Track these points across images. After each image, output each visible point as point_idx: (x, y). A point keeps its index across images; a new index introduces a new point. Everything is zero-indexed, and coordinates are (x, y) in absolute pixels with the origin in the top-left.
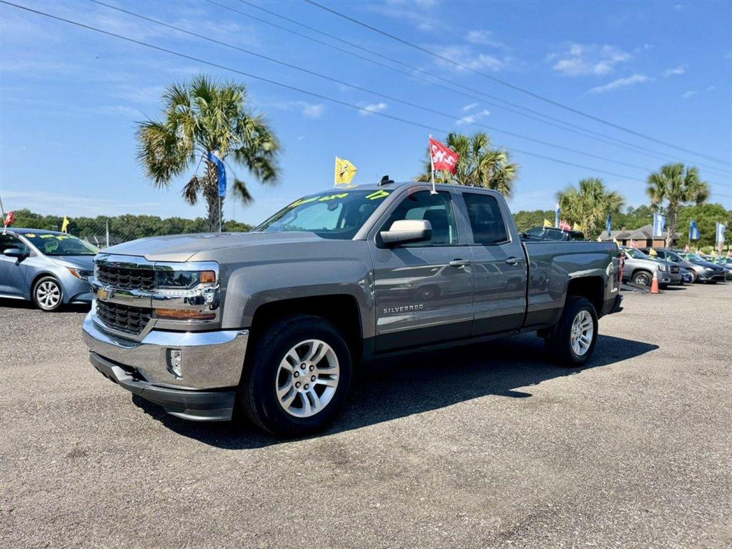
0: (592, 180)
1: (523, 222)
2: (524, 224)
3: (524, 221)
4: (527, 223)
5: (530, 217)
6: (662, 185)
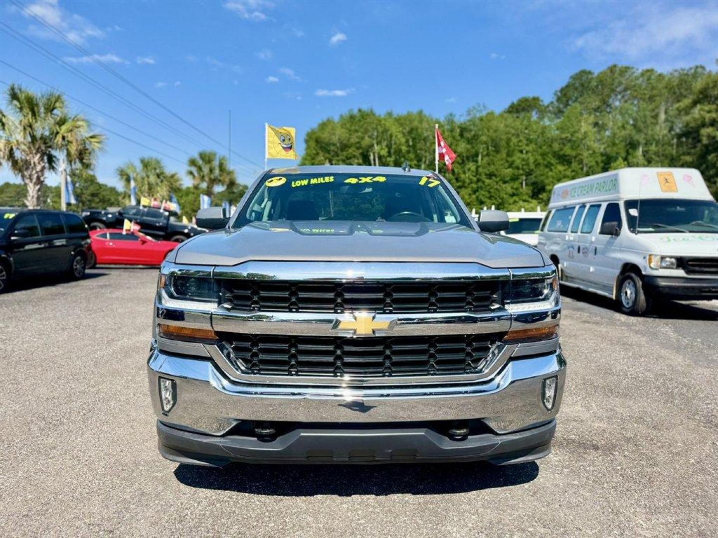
0: (152, 158)
1: (10, 195)
2: (11, 197)
3: (11, 193)
4: (15, 197)
5: (18, 190)
6: (200, 169)
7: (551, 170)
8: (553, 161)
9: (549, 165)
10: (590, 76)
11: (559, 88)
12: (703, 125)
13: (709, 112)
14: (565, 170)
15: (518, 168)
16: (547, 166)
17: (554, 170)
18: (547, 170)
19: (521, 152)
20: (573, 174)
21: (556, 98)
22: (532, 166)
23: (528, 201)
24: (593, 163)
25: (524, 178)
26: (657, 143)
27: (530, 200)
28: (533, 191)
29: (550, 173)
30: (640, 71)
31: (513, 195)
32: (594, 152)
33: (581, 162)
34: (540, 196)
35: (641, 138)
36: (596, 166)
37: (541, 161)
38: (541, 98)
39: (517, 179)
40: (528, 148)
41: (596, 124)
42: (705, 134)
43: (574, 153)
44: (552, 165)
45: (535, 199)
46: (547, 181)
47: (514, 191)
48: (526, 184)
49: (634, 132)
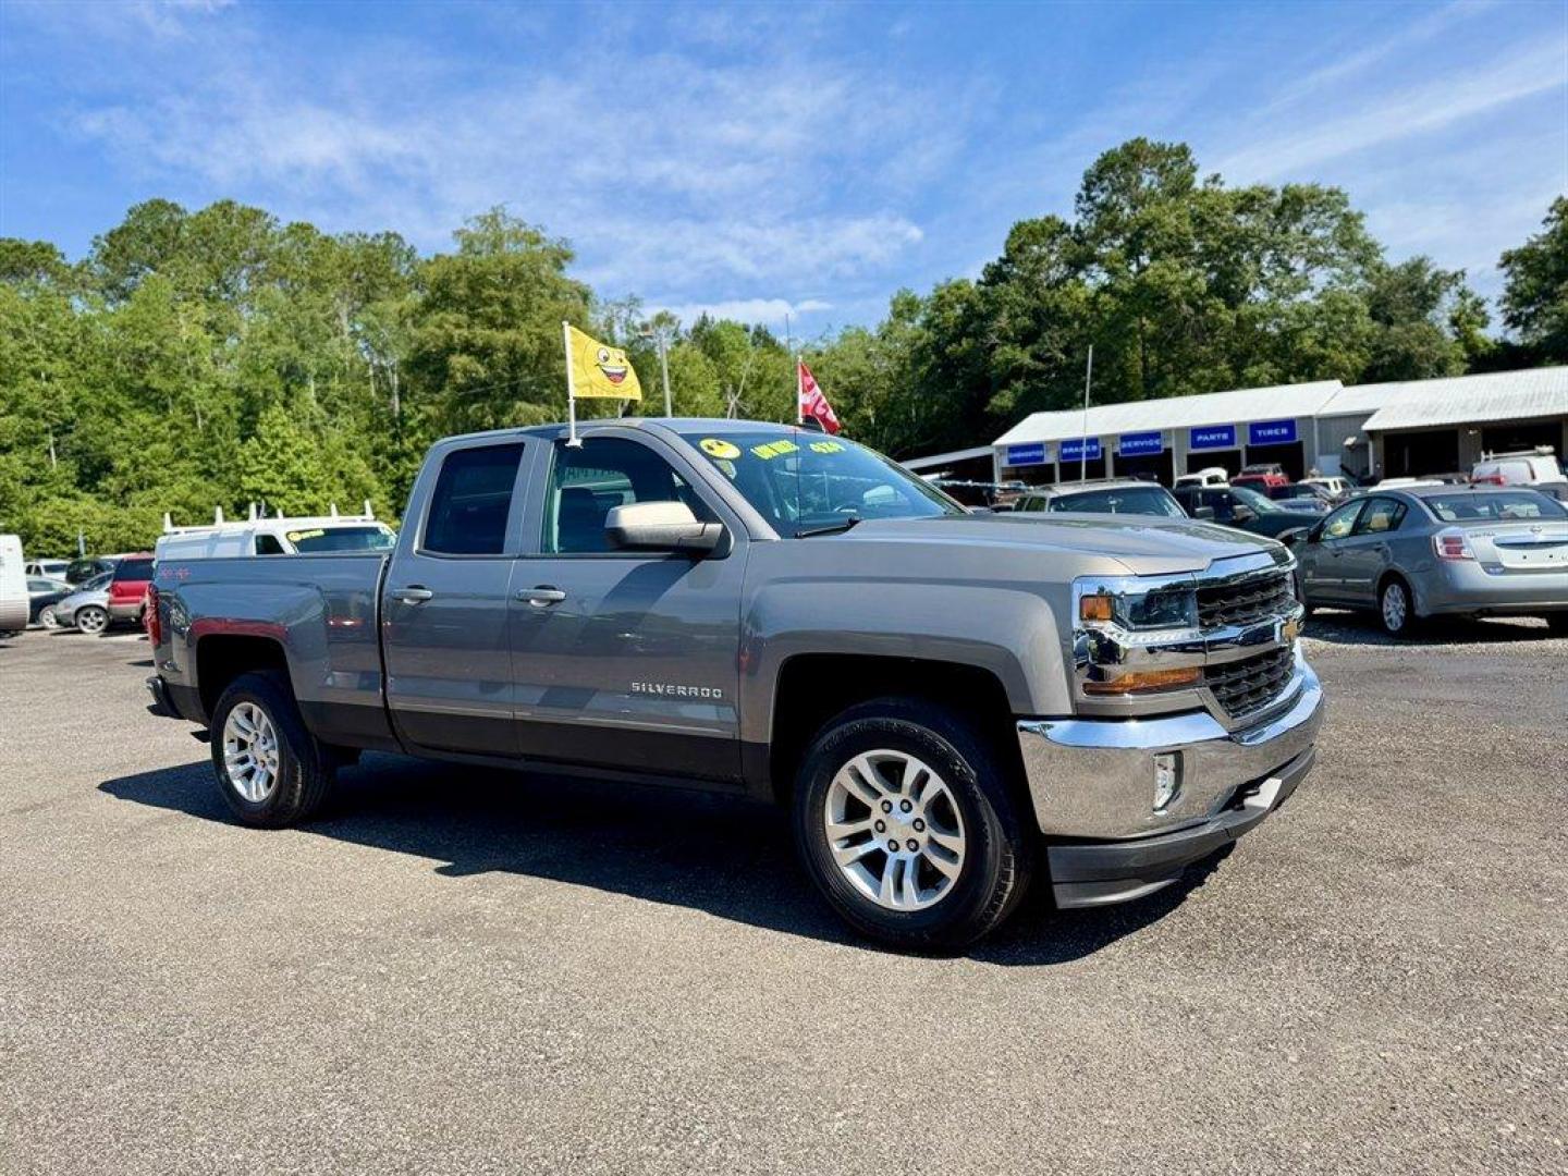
7: (119, 423)
8: (123, 401)
9: (112, 411)
10: (177, 217)
11: (104, 232)
12: (450, 350)
13: (458, 326)
14: (155, 424)
15: (32, 413)
16: (107, 413)
17: (128, 424)
18: (111, 422)
19: (36, 374)
20: (175, 432)
21: (97, 251)
22: (70, 413)
23: (75, 497)
24: (219, 411)
25: (51, 439)
26: (342, 375)
27: (78, 492)
28: (81, 473)
29: (118, 431)
30: (284, 224)
31: (29, 482)
32: (218, 387)
33: (188, 407)
34: (101, 484)
35: (310, 363)
36: (225, 417)
37: (93, 400)
38: (59, 249)
39: (36, 442)
40: (51, 368)
41: (211, 326)
42: (458, 366)
43: (170, 386)
44: (119, 409)
45: (88, 491)
46: (112, 449)
47: (32, 472)
48: (58, 455)
49: (295, 349)
